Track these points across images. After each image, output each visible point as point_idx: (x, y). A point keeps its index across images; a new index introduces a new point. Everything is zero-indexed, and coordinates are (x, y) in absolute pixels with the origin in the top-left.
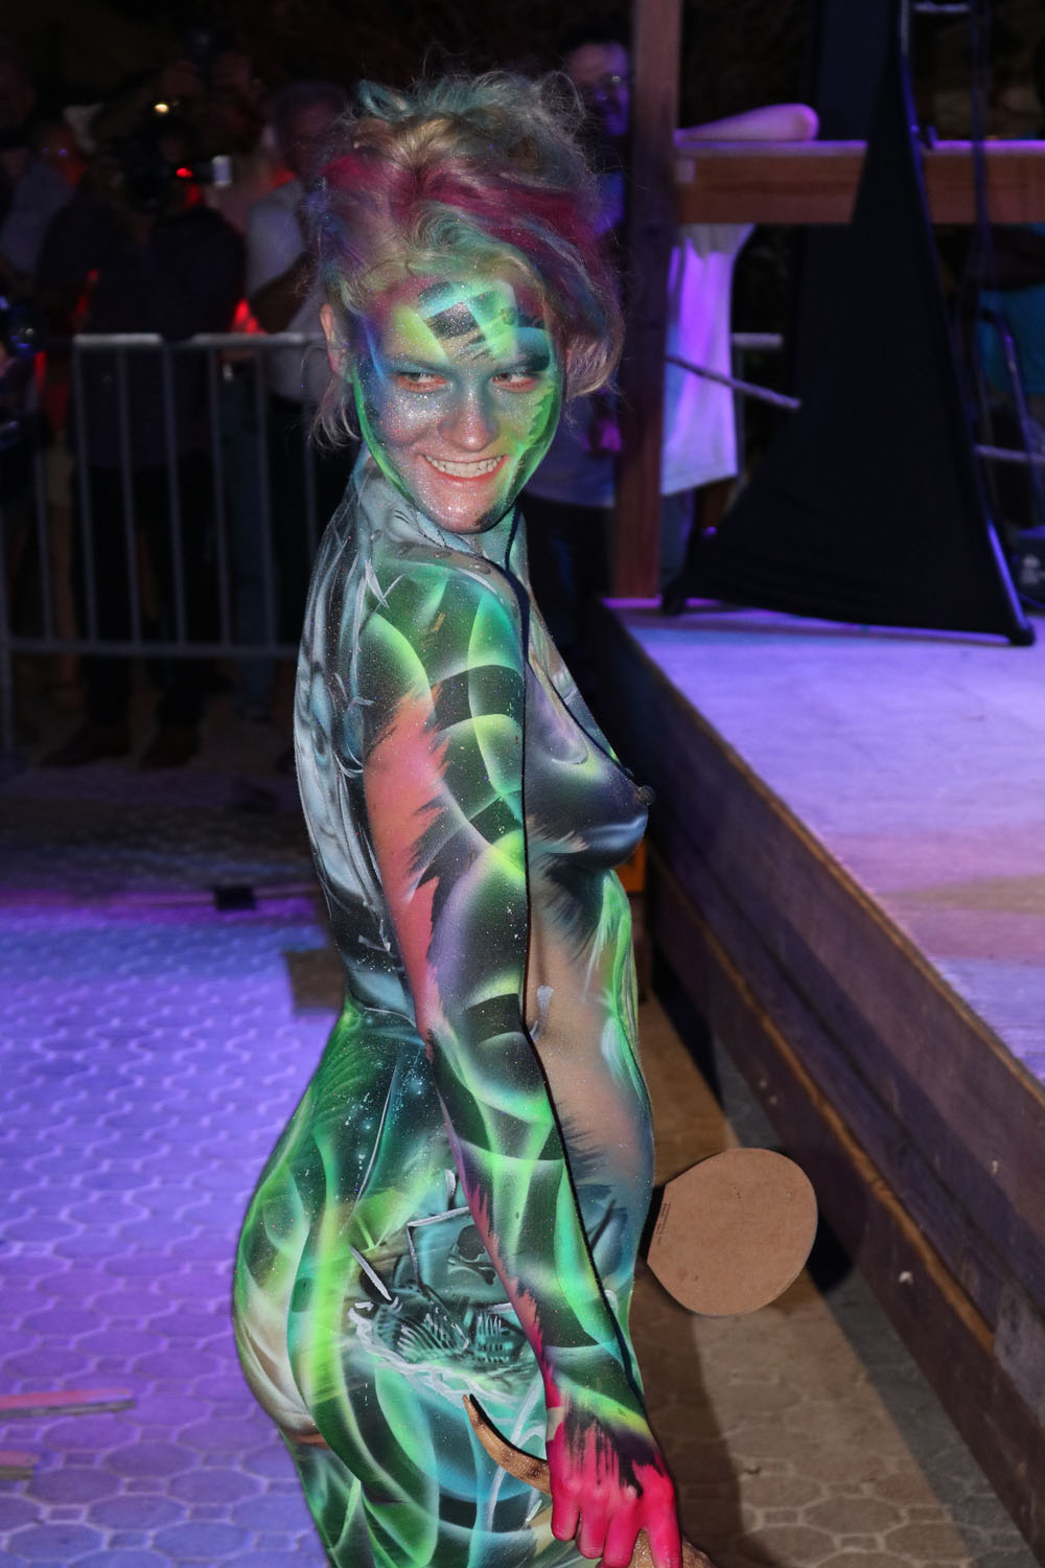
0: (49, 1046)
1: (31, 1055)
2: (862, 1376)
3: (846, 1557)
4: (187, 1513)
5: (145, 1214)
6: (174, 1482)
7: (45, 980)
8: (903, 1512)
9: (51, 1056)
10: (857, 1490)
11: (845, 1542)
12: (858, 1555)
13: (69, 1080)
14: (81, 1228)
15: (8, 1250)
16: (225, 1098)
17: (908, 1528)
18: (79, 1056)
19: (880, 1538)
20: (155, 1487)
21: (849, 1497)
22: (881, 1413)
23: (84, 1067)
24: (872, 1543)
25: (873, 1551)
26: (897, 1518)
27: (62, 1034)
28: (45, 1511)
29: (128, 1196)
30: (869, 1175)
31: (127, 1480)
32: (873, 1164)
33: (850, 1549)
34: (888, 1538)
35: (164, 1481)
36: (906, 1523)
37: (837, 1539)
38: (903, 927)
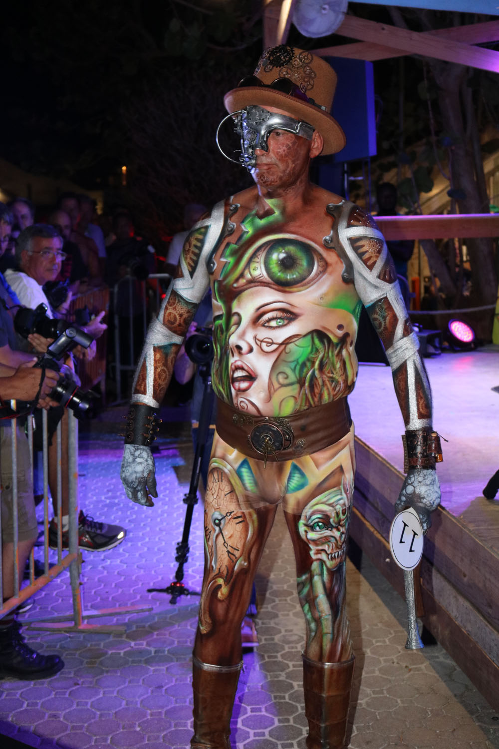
0: (106, 498)
1: (101, 501)
2: (371, 590)
3: (377, 646)
4: (176, 642)
5: (146, 549)
6: (170, 633)
7: (101, 478)
8: (392, 631)
9: (108, 501)
10: (376, 625)
11: (377, 642)
12: (381, 646)
13: (115, 508)
14: (127, 555)
15: (106, 562)
16: (163, 512)
17: (395, 636)
18: (116, 501)
19: (387, 640)
20: (165, 635)
21: (375, 627)
22: (379, 601)
23: (118, 504)
24: (384, 642)
25: (385, 644)
26: (391, 634)
27: (110, 494)
28: (133, 644)
29: (139, 544)
30: (372, 529)
31: (156, 633)
32: (373, 526)
33: (378, 644)
34: (389, 640)
35: (167, 633)
36: (393, 635)
37: (374, 641)
38: (381, 454)
